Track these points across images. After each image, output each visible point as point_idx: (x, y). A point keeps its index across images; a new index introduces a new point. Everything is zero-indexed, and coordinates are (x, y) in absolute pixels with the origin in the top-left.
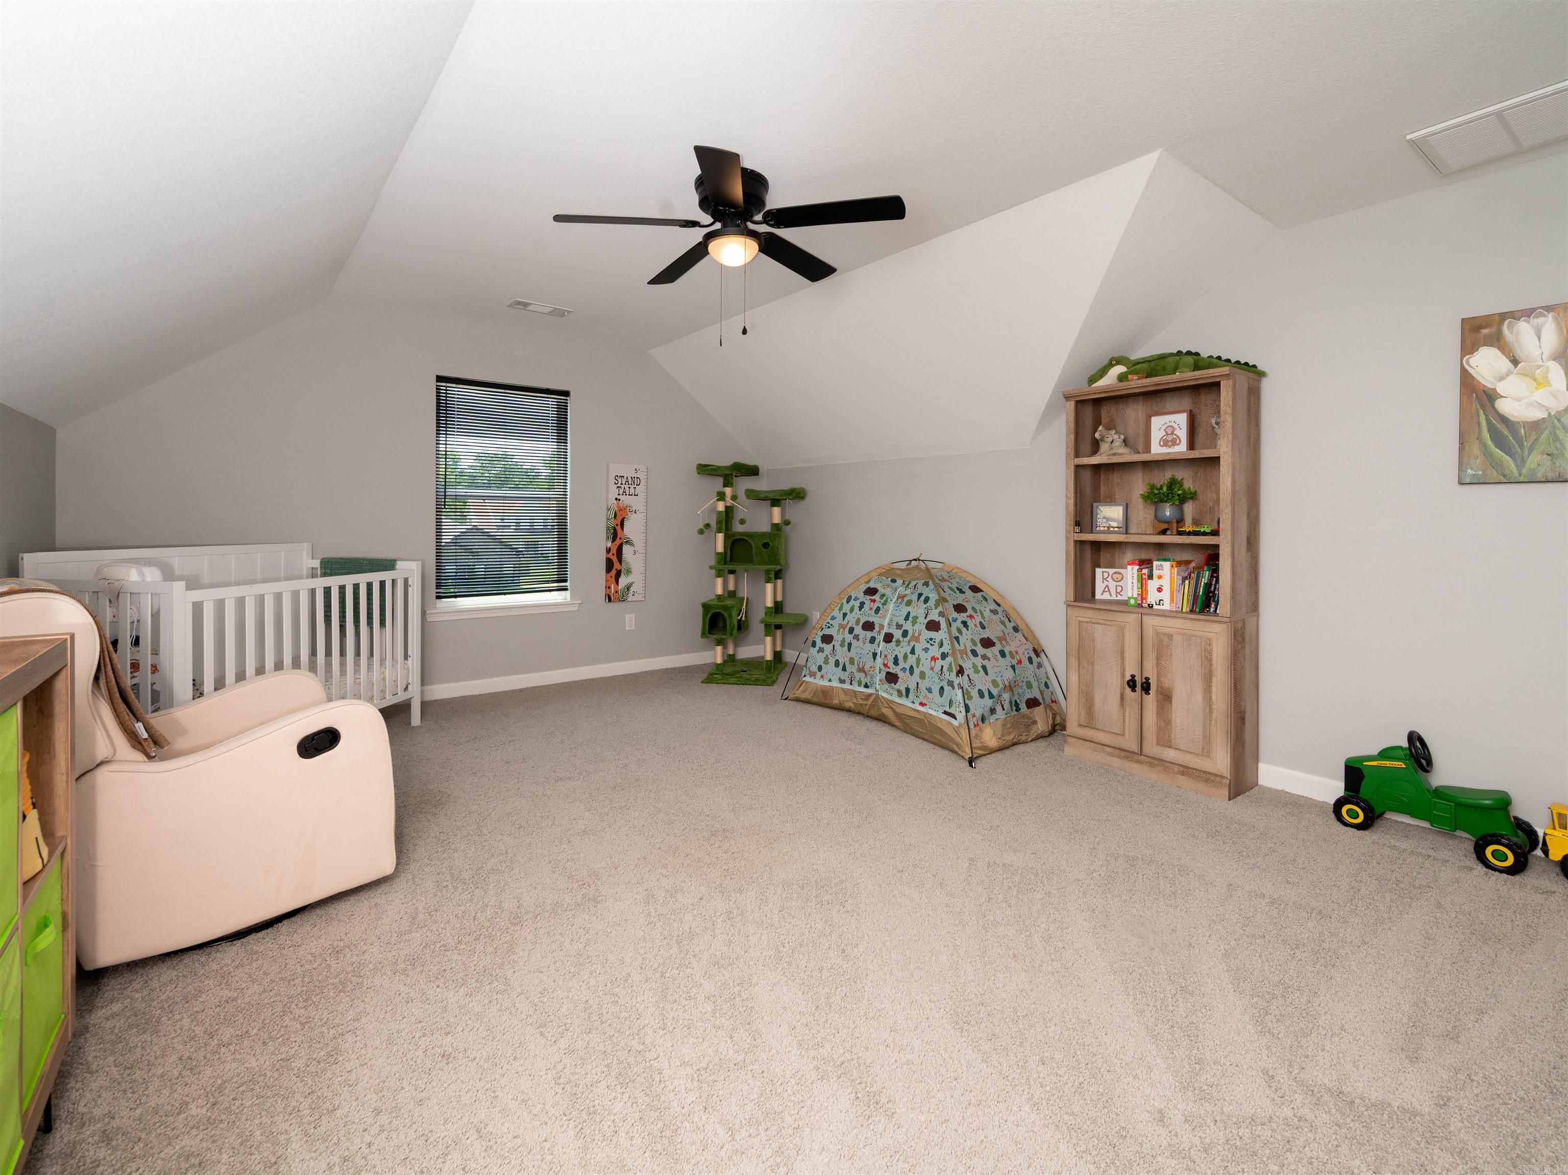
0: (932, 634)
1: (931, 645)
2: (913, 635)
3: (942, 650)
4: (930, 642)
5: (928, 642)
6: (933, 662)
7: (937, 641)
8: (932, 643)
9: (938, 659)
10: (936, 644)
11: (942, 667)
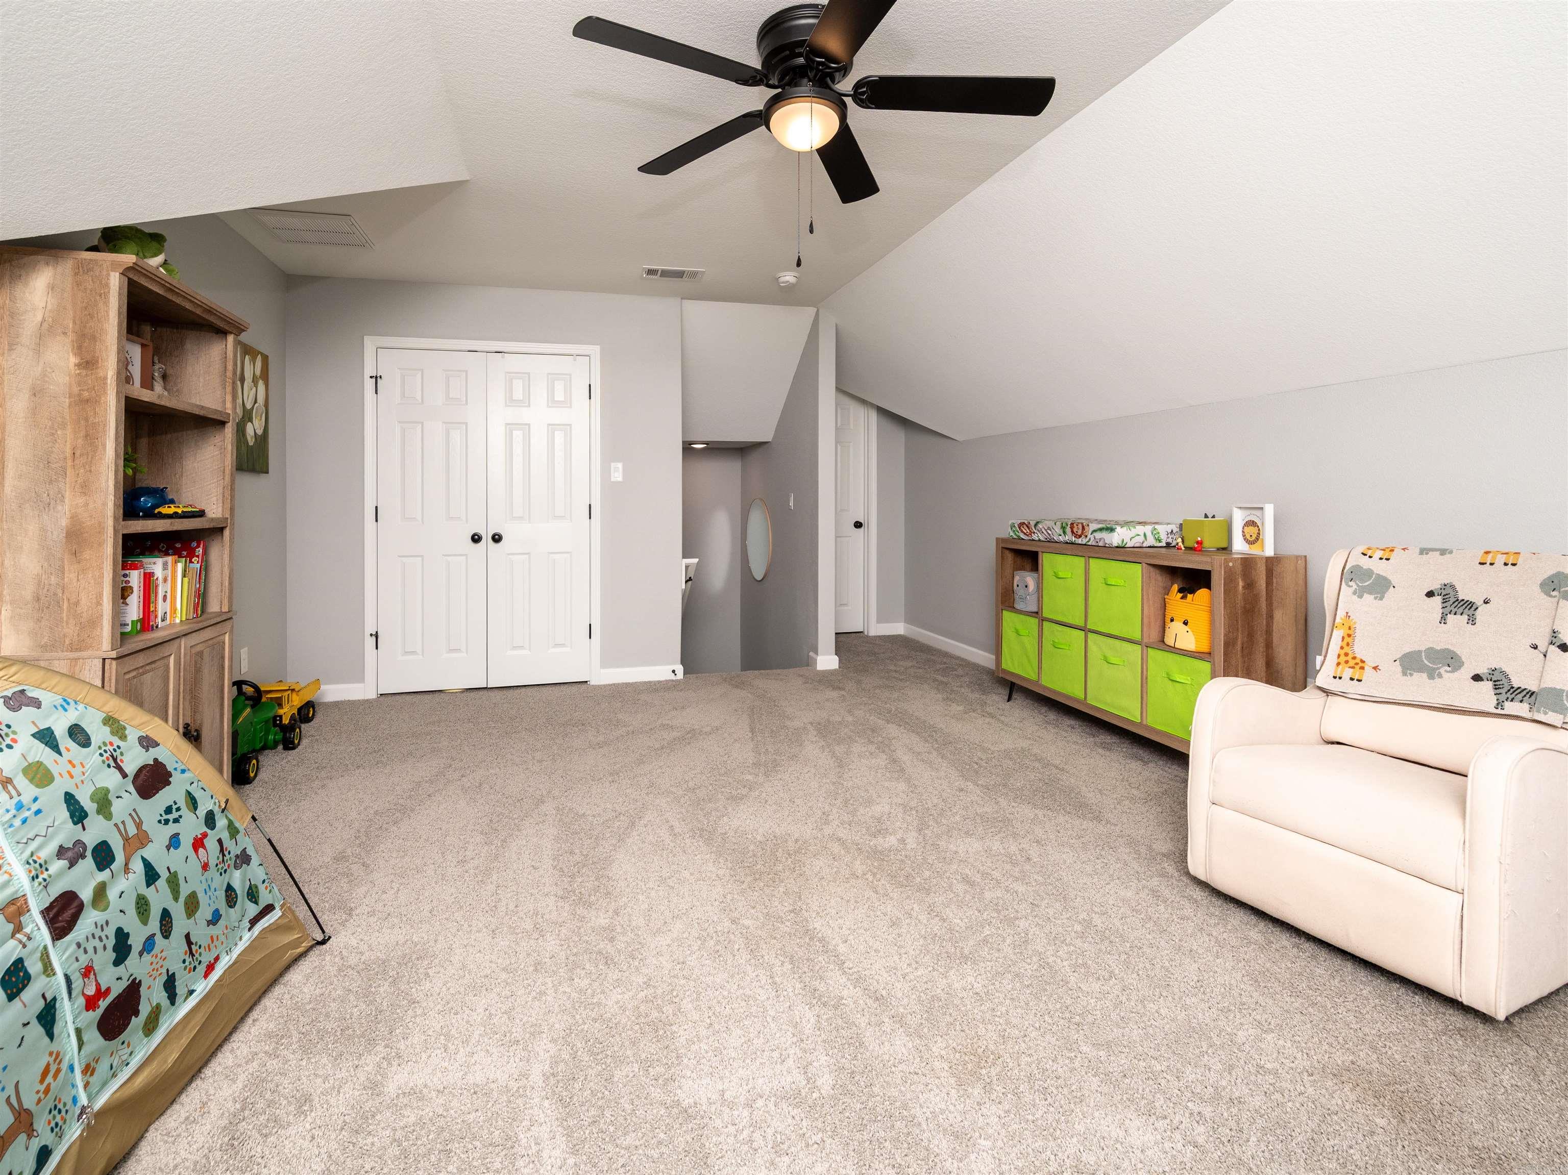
0: (164, 797)
1: (176, 821)
2: (126, 840)
3: (202, 811)
4: (171, 817)
5: (167, 822)
6: (201, 850)
7: (182, 803)
8: (175, 815)
9: (205, 835)
10: (185, 811)
11: (220, 841)
